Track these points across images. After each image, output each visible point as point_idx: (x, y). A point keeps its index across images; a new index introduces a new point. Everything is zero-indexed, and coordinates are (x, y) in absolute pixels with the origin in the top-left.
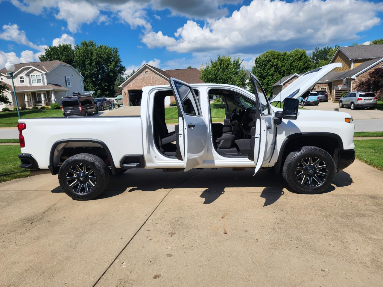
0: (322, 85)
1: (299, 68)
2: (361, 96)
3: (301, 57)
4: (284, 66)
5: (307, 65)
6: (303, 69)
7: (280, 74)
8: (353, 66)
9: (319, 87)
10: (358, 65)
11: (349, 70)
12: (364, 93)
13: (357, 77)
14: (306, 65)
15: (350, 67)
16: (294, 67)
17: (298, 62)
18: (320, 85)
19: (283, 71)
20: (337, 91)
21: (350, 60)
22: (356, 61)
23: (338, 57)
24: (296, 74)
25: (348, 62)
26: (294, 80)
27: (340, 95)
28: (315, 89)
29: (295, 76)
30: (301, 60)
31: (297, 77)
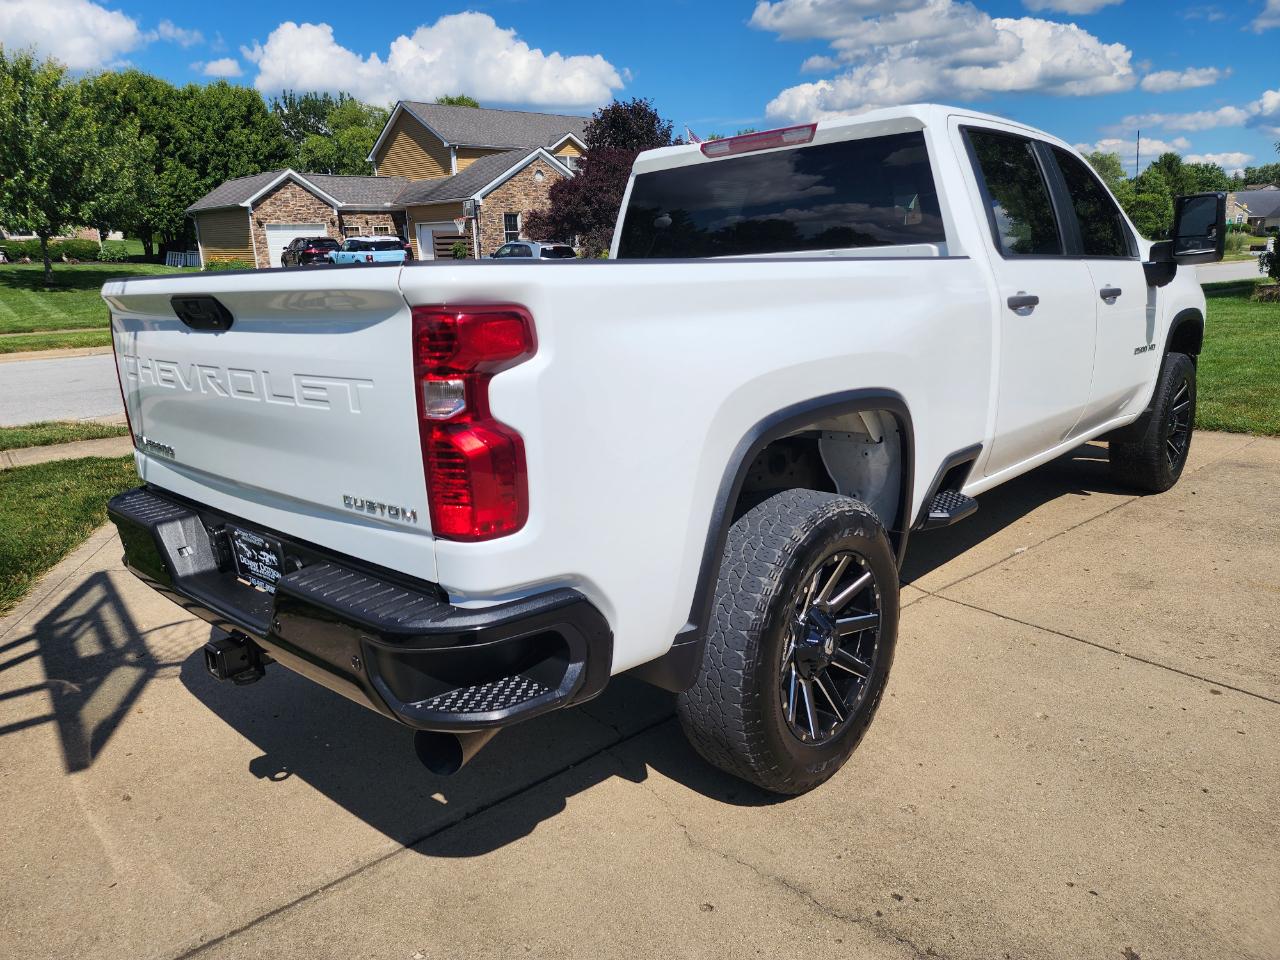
0: (375, 216)
1: (255, 153)
3: (250, 112)
4: (201, 139)
5: (278, 147)
6: (267, 158)
7: (190, 166)
8: (457, 165)
9: (367, 223)
10: (468, 162)
11: (445, 177)
12: (550, 247)
13: (483, 198)
14: (274, 143)
15: (447, 168)
16: (236, 146)
17: (246, 131)
18: (369, 217)
19: (201, 155)
20: (437, 239)
21: (446, 145)
22: (464, 152)
23: (402, 137)
24: (290, 171)
25: (440, 153)
26: (286, 194)
27: (452, 253)
28: (357, 229)
29: (289, 180)
30: (254, 124)
31: (295, 183)
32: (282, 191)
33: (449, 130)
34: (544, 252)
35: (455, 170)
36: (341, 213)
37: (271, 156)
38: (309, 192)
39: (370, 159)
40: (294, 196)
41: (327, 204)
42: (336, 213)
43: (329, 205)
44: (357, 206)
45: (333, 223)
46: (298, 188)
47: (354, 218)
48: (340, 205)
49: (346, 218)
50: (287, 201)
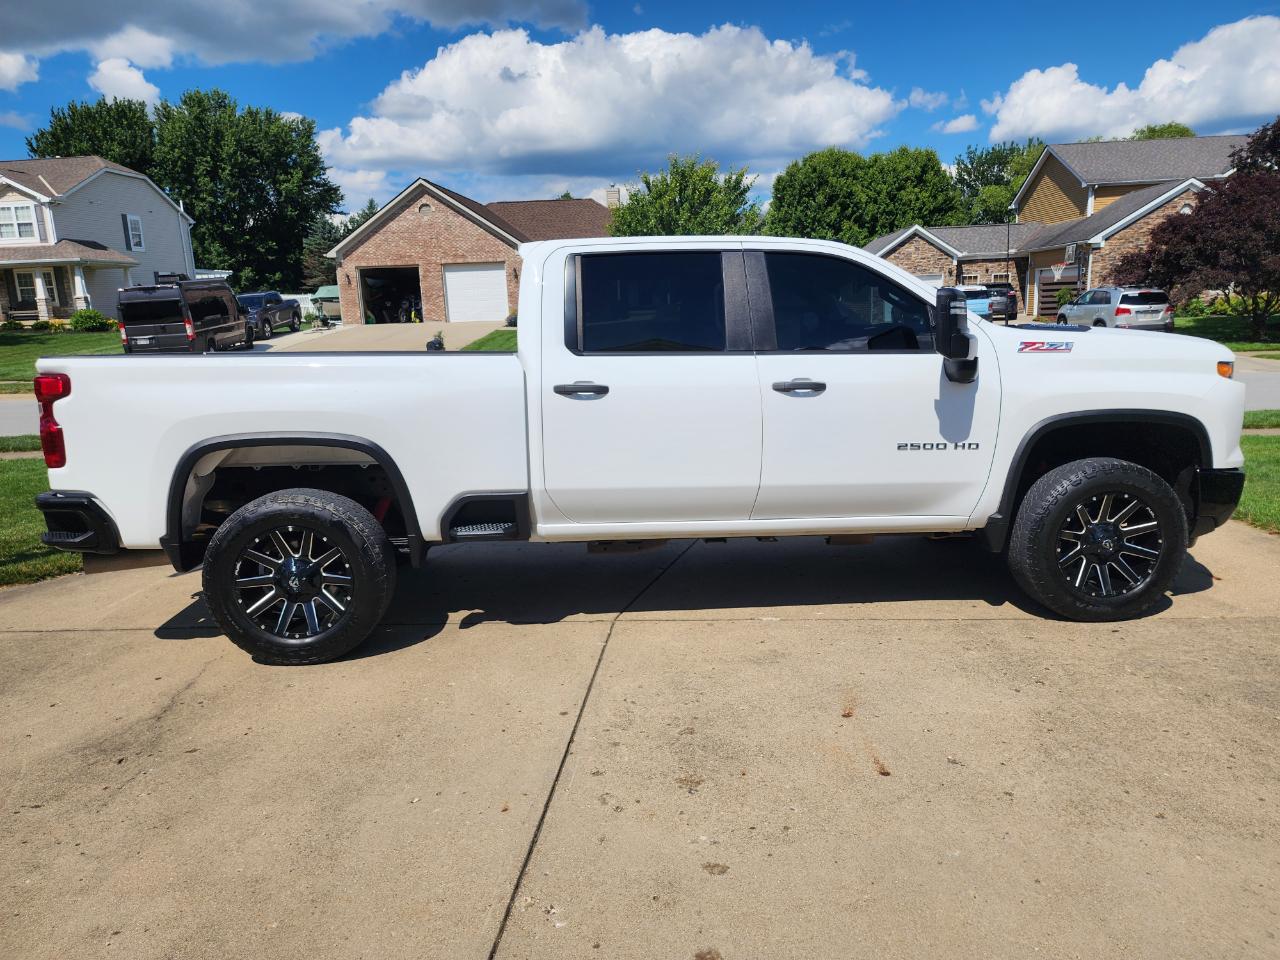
0: (997, 264)
1: (920, 209)
3: (924, 171)
4: (875, 202)
5: (945, 201)
7: (861, 226)
8: (1093, 205)
9: (987, 271)
10: (1109, 201)
11: (1081, 218)
12: (1133, 293)
13: (1106, 240)
15: (1083, 208)
16: (904, 204)
17: (917, 190)
18: (990, 265)
19: (873, 215)
20: (1044, 285)
21: (1084, 185)
22: (1103, 191)
23: (1046, 180)
24: (917, 227)
25: (1077, 194)
26: (909, 248)
27: (1056, 299)
28: (976, 278)
29: (915, 235)
30: (925, 182)
31: (920, 237)
32: (906, 245)
33: (1087, 172)
34: (1126, 299)
35: (1090, 210)
36: (961, 263)
37: (938, 210)
38: (932, 244)
39: (1013, 206)
40: (917, 249)
41: (947, 255)
42: (955, 263)
43: (949, 255)
44: (980, 255)
45: (950, 273)
46: (922, 242)
47: (975, 267)
48: (960, 255)
49: (965, 267)
50: (910, 254)
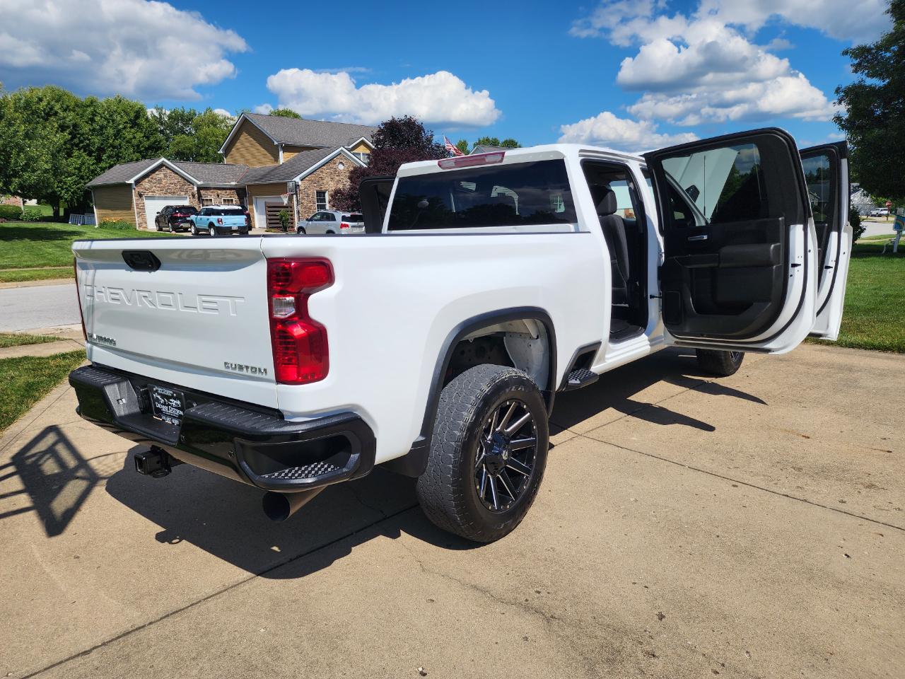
0: (224, 191)
1: (138, 146)
2: (344, 218)
3: (137, 117)
5: (155, 142)
6: (147, 149)
7: (90, 154)
8: (283, 157)
9: (218, 196)
10: (291, 155)
11: (275, 164)
12: (348, 215)
13: (302, 180)
14: (152, 140)
15: (276, 158)
17: (133, 130)
18: (219, 192)
19: (98, 147)
20: (269, 207)
21: (276, 143)
22: (288, 148)
23: (244, 136)
24: (163, 159)
25: (272, 149)
26: (159, 175)
27: (278, 217)
28: (211, 200)
29: (162, 165)
30: (138, 125)
31: (167, 167)
32: (157, 173)
33: (277, 133)
35: (282, 160)
36: (199, 188)
37: (150, 148)
38: (176, 174)
39: (221, 152)
40: (165, 176)
41: (190, 182)
42: (196, 189)
43: (191, 183)
44: (212, 184)
45: (193, 196)
46: (169, 171)
47: (209, 192)
48: (199, 183)
49: (202, 192)
50: (160, 180)
